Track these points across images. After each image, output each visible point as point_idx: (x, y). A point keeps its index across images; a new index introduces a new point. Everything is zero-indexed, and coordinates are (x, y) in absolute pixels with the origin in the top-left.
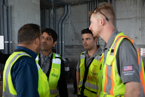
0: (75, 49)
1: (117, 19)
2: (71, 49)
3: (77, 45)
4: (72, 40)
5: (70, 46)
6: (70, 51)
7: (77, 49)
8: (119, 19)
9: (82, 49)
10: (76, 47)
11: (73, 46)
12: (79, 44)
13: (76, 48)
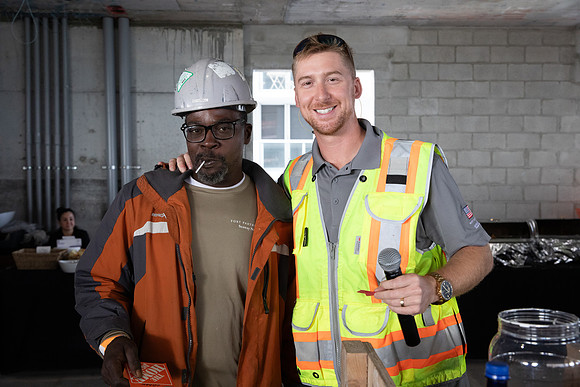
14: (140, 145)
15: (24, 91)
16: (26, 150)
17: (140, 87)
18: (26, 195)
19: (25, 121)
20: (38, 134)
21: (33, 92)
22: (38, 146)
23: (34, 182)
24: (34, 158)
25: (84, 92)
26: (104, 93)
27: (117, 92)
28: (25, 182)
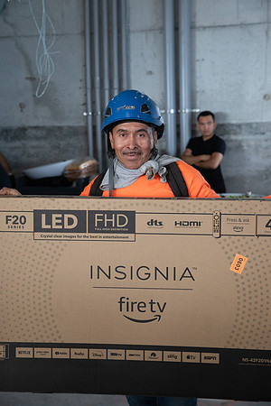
0: (34, 143)
1: (198, 24)
2: (18, 144)
3: (43, 128)
4: (22, 106)
5: (11, 130)
6: (12, 149)
7: (43, 143)
8: (204, 28)
9: (63, 143)
10: (39, 133)
11: (23, 130)
12: (50, 123)
13: (38, 138)
14: (199, 85)
15: (83, 33)
16: (86, 95)
17: (200, 21)
18: (87, 141)
19: (85, 66)
20: (98, 79)
21: (92, 34)
22: (97, 91)
23: (94, 128)
24: (93, 103)
25: (142, 31)
26: (162, 30)
27: (176, 29)
28: (86, 127)
